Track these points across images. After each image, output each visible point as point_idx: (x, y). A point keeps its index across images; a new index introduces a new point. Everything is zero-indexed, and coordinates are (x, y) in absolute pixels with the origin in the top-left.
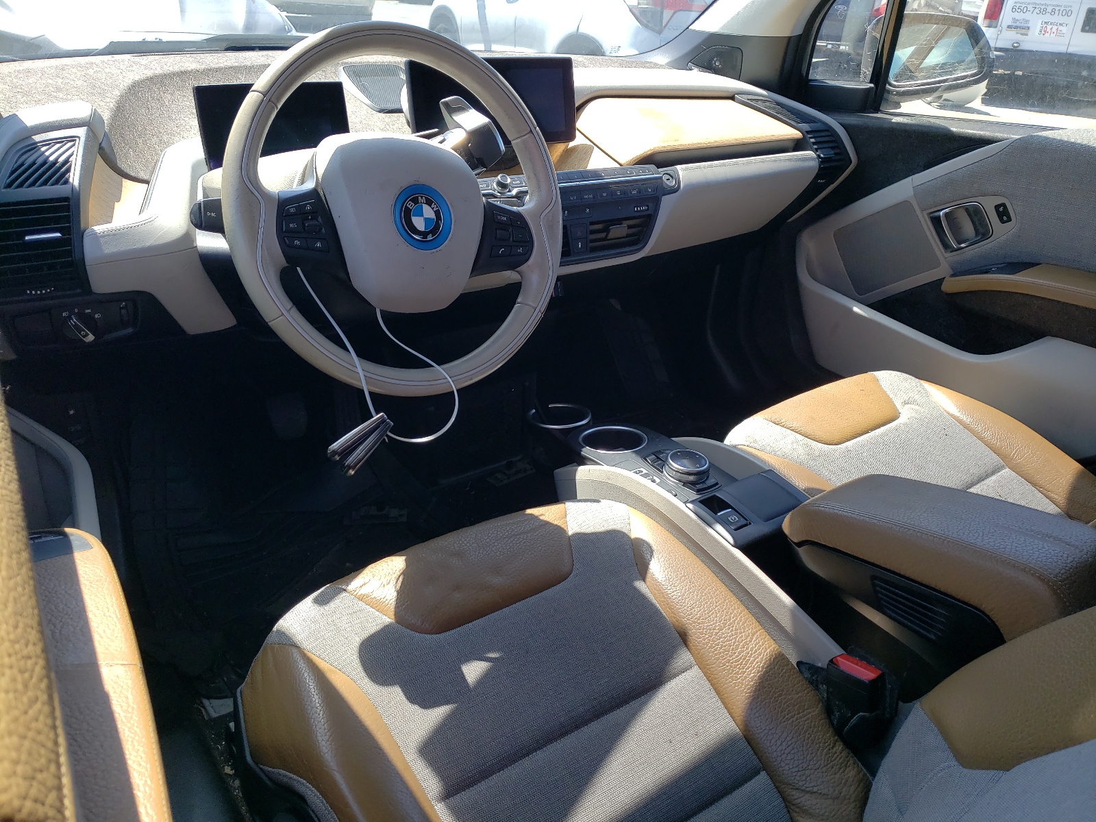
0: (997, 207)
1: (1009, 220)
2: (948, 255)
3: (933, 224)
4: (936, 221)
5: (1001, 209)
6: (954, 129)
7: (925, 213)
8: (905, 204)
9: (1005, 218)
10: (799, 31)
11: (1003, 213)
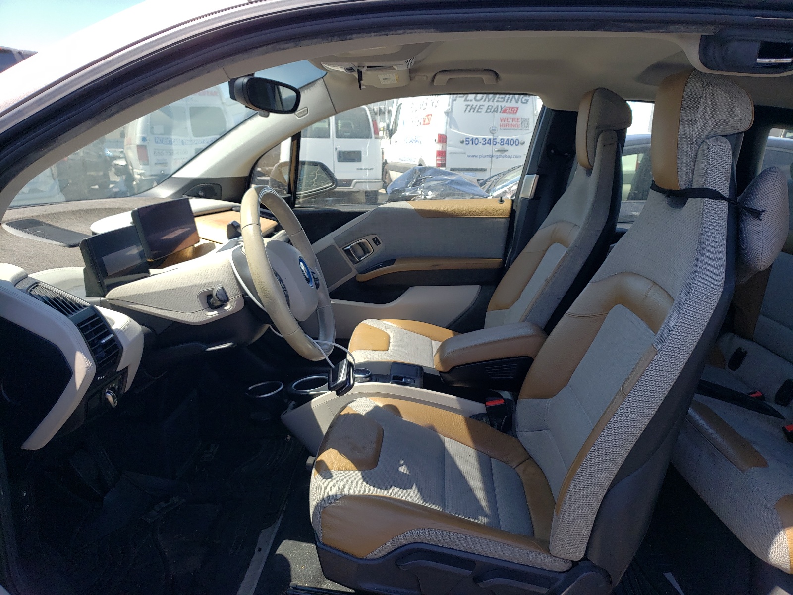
0: (373, 239)
1: (380, 243)
2: (355, 265)
3: (346, 253)
4: (348, 252)
5: (375, 240)
6: (342, 210)
7: (341, 249)
8: (331, 247)
9: (378, 243)
10: (246, 174)
11: (377, 242)
